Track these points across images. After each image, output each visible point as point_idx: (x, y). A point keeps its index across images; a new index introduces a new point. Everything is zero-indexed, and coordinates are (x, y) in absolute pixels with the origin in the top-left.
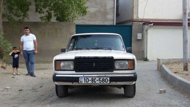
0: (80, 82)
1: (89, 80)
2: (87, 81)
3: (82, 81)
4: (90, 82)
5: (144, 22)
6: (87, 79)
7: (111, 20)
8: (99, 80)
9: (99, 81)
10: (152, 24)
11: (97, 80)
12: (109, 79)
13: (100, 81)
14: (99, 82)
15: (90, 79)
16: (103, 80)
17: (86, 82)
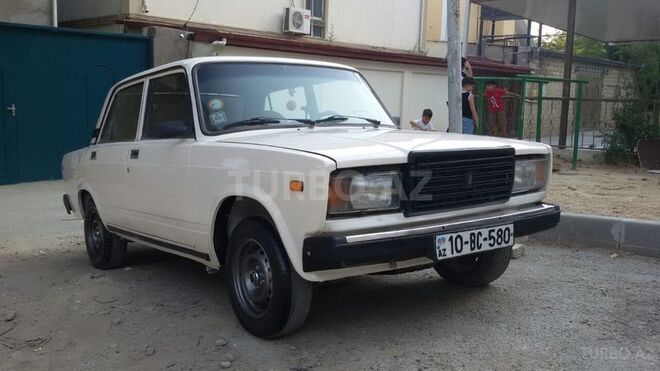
0: (440, 255)
1: (464, 240)
2: (459, 249)
3: (444, 250)
4: (467, 250)
5: (191, 29)
6: (459, 240)
7: (39, 10)
8: (491, 237)
9: (488, 242)
10: (224, 42)
11: (485, 239)
12: (511, 227)
13: (492, 242)
14: (490, 245)
15: (466, 236)
16: (499, 236)
17: (457, 251)
